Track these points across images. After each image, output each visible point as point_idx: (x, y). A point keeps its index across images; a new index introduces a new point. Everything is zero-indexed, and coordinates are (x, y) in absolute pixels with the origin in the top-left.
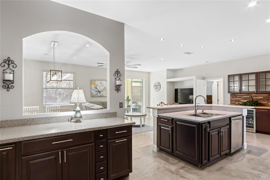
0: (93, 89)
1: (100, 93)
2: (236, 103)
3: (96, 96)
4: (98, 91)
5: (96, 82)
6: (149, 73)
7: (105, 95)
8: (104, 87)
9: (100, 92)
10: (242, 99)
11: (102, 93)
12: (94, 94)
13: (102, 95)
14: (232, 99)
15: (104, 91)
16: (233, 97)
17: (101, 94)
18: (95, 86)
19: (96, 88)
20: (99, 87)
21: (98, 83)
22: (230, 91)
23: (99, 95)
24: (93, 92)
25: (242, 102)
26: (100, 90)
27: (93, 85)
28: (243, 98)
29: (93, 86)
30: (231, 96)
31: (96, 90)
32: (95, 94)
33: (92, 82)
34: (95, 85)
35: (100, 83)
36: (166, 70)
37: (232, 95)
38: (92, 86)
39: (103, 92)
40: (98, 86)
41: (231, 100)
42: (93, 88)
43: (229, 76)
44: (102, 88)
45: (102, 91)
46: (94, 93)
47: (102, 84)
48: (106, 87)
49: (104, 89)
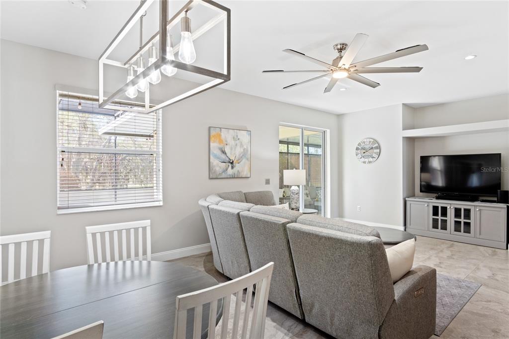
0: (214, 155)
1: (232, 167)
3: (224, 175)
4: (228, 159)
5: (224, 134)
6: (340, 116)
7: (245, 173)
8: (242, 150)
9: (232, 163)
11: (238, 167)
12: (217, 169)
13: (238, 171)
15: (244, 160)
17: (235, 170)
18: (221, 146)
19: (224, 152)
20: (231, 149)
21: (227, 136)
24: (215, 162)
26: (232, 158)
27: (214, 142)
29: (214, 146)
31: (223, 156)
32: (221, 171)
33: (213, 132)
34: (221, 141)
35: (234, 138)
36: (401, 105)
38: (212, 144)
39: (241, 163)
40: (228, 147)
42: (215, 152)
44: (239, 151)
45: (239, 160)
46: (218, 166)
47: (238, 141)
48: (247, 151)
49: (244, 155)
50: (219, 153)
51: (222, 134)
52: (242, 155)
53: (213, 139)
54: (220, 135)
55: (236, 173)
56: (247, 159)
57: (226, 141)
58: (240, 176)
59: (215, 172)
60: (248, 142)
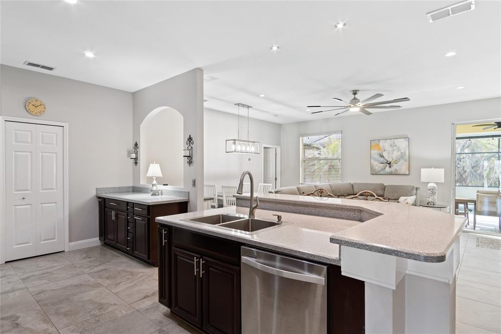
1: (390, 167)
3: (382, 173)
4: (385, 161)
5: (382, 143)
7: (403, 171)
8: (399, 153)
9: (390, 164)
11: (395, 167)
12: (377, 168)
13: (396, 170)
15: (401, 161)
17: (393, 169)
18: (380, 152)
19: (382, 156)
20: (389, 153)
21: (386, 145)
23: (388, 169)
24: (375, 163)
26: (390, 160)
27: (374, 150)
29: (375, 152)
31: (382, 159)
32: (379, 169)
33: (373, 144)
34: (379, 149)
35: (391, 145)
38: (372, 152)
39: (399, 163)
40: (385, 152)
42: (375, 157)
44: (396, 154)
45: (396, 161)
46: (378, 166)
47: (395, 147)
48: (405, 153)
49: (402, 156)
50: (378, 157)
52: (399, 157)
53: (373, 148)
54: (379, 145)
55: (394, 171)
56: (405, 160)
57: (384, 148)
58: (398, 173)
59: (375, 170)
60: (406, 147)
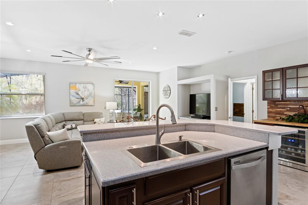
0: (73, 96)
1: (83, 101)
2: (276, 116)
3: (78, 104)
4: (80, 97)
5: (78, 85)
6: (158, 73)
7: (91, 104)
8: (89, 93)
9: (83, 99)
10: (287, 111)
11: (86, 101)
13: (87, 103)
14: (271, 110)
15: (90, 98)
16: (271, 108)
17: (85, 102)
18: (76, 91)
19: (78, 94)
20: (82, 92)
21: (80, 87)
22: (266, 97)
23: (82, 103)
24: (72, 98)
25: (286, 114)
26: (83, 97)
27: (72, 89)
28: (289, 109)
29: (73, 91)
30: (268, 106)
31: (78, 96)
32: (76, 103)
33: (71, 85)
34: (76, 89)
35: (84, 87)
36: (177, 67)
37: (270, 104)
38: (71, 91)
39: (89, 99)
40: (80, 91)
41: (269, 112)
42: (73, 94)
43: (264, 72)
44: (86, 93)
45: (87, 97)
46: (75, 100)
47: (86, 89)
48: (92, 93)
49: (90, 95)
50: (75, 95)
51: (77, 86)
52: (88, 95)
54: (76, 86)
55: (85, 103)
56: (92, 97)
58: (88, 105)
59: (73, 103)
60: (92, 89)
